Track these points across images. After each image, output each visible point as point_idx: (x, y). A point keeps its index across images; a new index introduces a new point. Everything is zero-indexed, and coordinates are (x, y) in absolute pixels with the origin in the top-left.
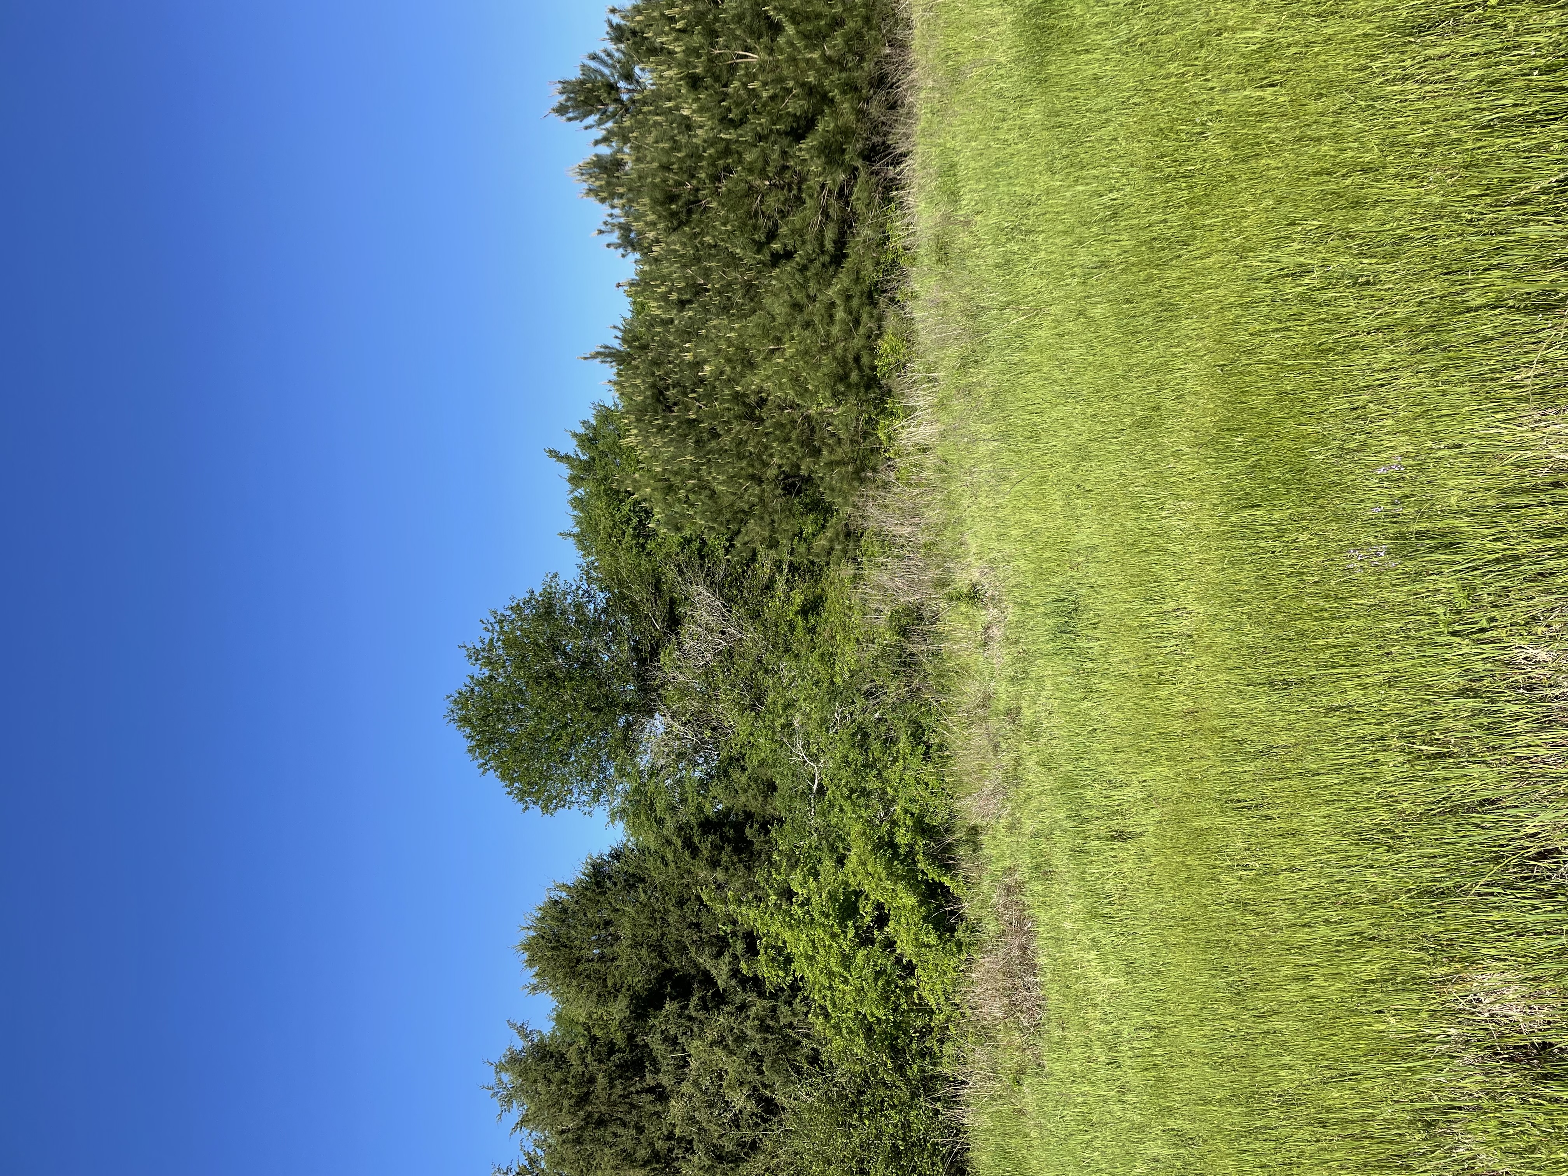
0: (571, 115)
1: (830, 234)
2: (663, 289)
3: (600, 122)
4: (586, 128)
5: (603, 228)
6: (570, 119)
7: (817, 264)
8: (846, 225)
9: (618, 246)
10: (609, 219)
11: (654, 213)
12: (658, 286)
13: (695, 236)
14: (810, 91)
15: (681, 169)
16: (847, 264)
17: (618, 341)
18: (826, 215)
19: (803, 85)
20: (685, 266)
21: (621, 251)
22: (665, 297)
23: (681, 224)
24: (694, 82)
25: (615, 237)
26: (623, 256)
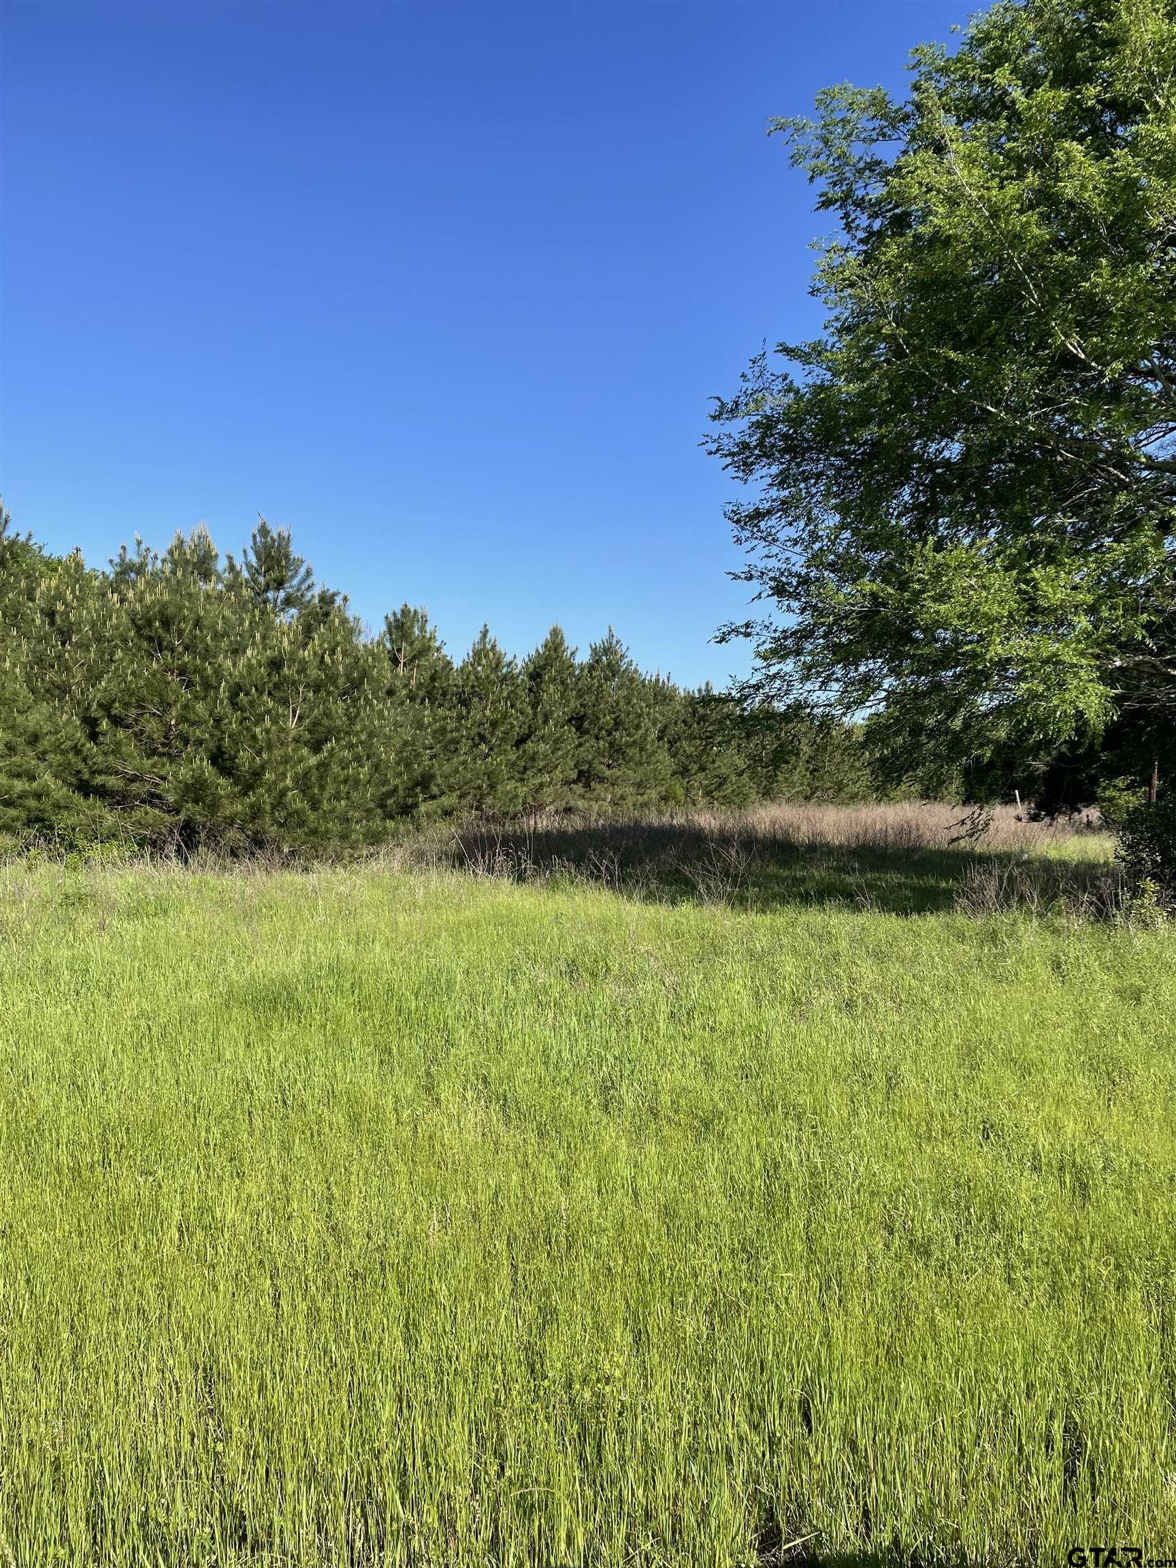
0: (258, 539)
1: (112, 782)
2: (69, 597)
3: (249, 566)
4: (245, 551)
5: (143, 546)
6: (254, 537)
7: (81, 766)
8: (119, 800)
9: (122, 559)
10: (152, 554)
11: (153, 602)
12: (73, 592)
13: (125, 641)
14: (257, 774)
15: (195, 637)
16: (78, 798)
17: (13, 536)
18: (133, 779)
19: (263, 767)
20: (93, 625)
21: (117, 560)
22: (60, 596)
23: (139, 629)
24: (275, 664)
25: (133, 557)
26: (111, 561)
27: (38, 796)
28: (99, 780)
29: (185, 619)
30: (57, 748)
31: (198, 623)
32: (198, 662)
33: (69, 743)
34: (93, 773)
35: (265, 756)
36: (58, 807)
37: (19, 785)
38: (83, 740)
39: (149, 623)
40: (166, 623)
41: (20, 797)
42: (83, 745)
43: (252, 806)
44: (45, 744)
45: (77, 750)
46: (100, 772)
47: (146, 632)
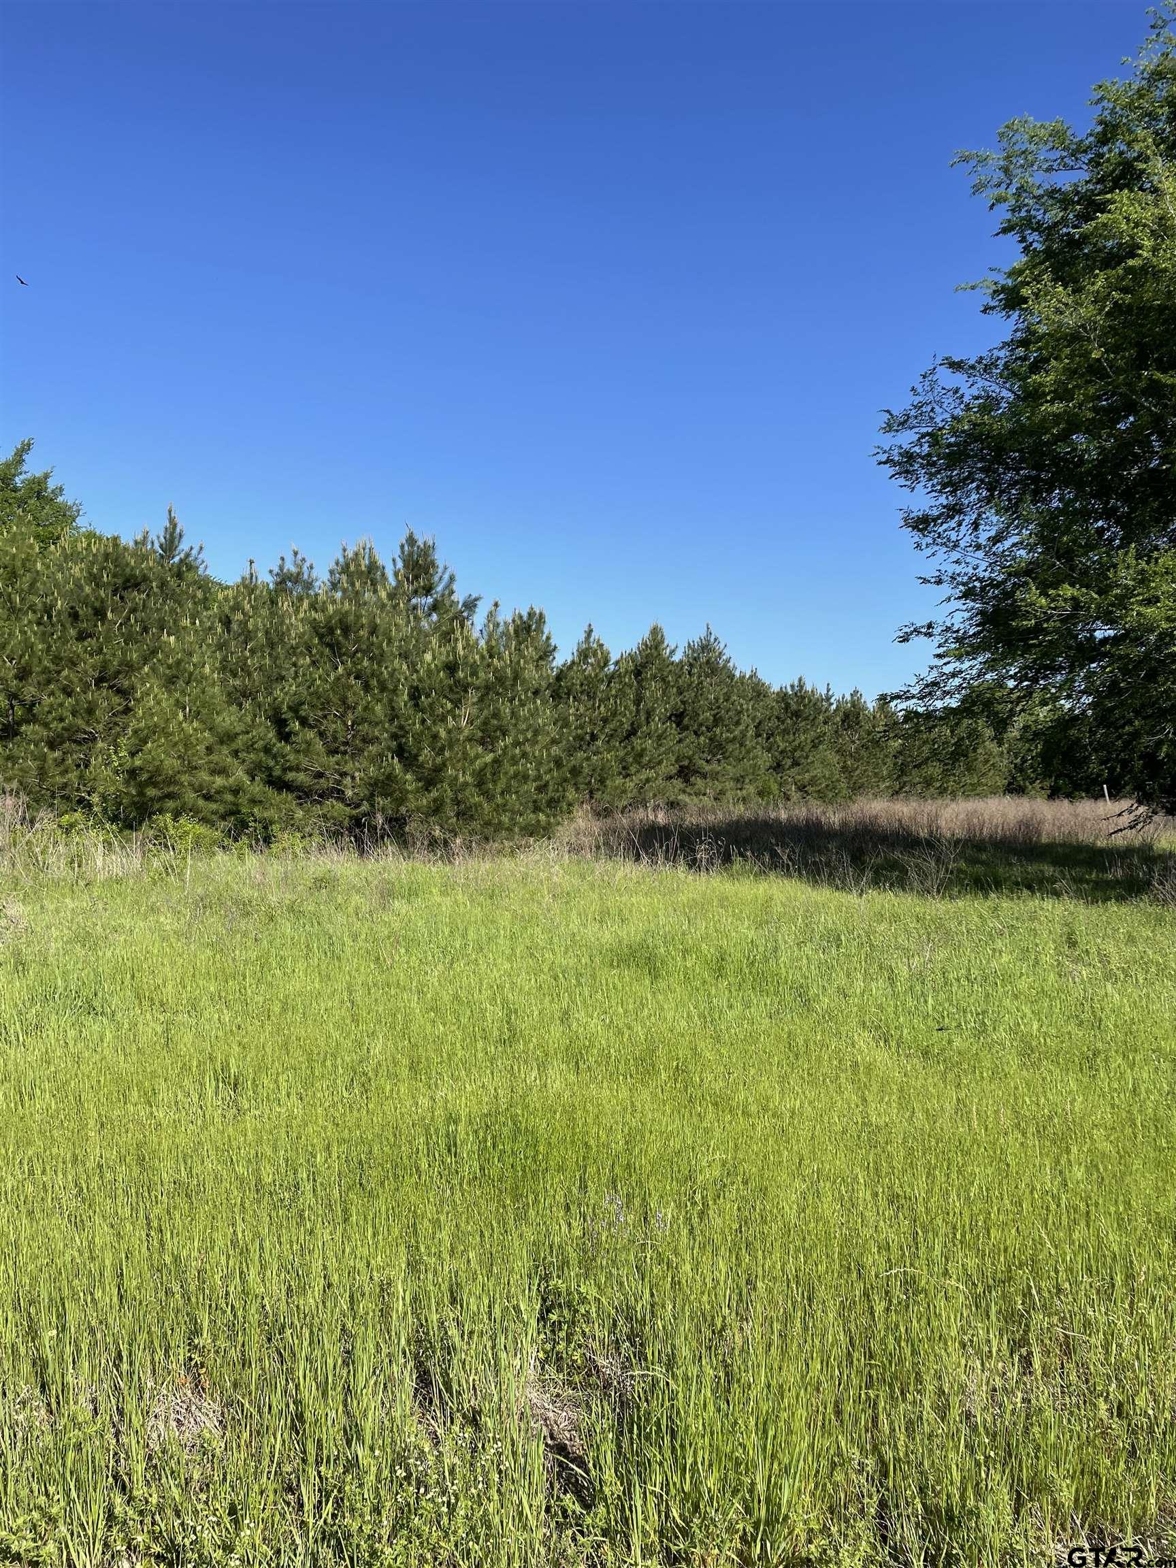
0: (406, 548)
2: (247, 607)
3: (396, 574)
4: (394, 560)
6: (402, 547)
9: (281, 568)
10: (307, 564)
11: (335, 612)
12: (250, 602)
14: (439, 769)
17: (187, 549)
19: (444, 764)
20: (267, 633)
21: (276, 570)
22: (237, 607)
25: (290, 567)
26: (271, 572)
27: (236, 792)
28: (290, 776)
29: (362, 626)
30: (250, 747)
31: (374, 630)
32: (375, 666)
33: (261, 743)
34: (285, 770)
35: (447, 754)
36: (254, 802)
37: (219, 781)
38: (274, 740)
39: (331, 631)
40: (346, 630)
41: (218, 792)
42: (274, 745)
43: (435, 800)
44: (240, 742)
45: (267, 750)
46: (291, 769)
47: (328, 639)
